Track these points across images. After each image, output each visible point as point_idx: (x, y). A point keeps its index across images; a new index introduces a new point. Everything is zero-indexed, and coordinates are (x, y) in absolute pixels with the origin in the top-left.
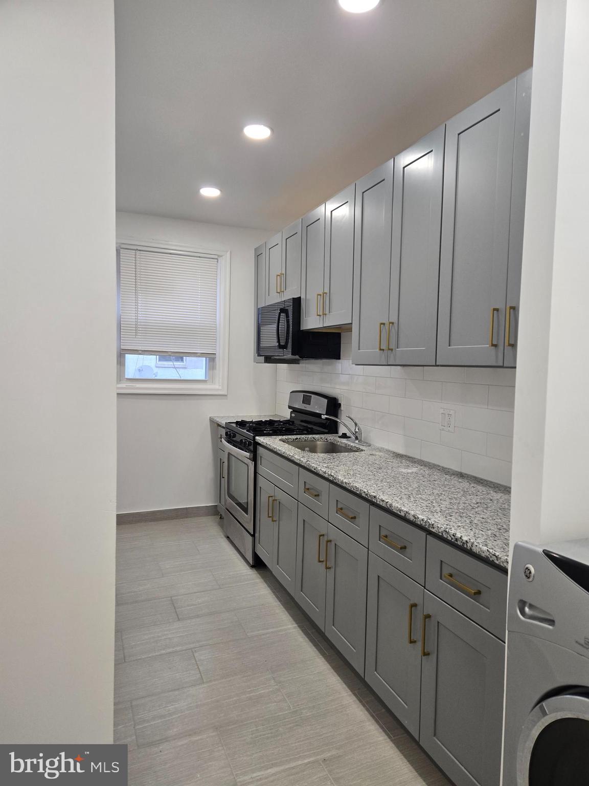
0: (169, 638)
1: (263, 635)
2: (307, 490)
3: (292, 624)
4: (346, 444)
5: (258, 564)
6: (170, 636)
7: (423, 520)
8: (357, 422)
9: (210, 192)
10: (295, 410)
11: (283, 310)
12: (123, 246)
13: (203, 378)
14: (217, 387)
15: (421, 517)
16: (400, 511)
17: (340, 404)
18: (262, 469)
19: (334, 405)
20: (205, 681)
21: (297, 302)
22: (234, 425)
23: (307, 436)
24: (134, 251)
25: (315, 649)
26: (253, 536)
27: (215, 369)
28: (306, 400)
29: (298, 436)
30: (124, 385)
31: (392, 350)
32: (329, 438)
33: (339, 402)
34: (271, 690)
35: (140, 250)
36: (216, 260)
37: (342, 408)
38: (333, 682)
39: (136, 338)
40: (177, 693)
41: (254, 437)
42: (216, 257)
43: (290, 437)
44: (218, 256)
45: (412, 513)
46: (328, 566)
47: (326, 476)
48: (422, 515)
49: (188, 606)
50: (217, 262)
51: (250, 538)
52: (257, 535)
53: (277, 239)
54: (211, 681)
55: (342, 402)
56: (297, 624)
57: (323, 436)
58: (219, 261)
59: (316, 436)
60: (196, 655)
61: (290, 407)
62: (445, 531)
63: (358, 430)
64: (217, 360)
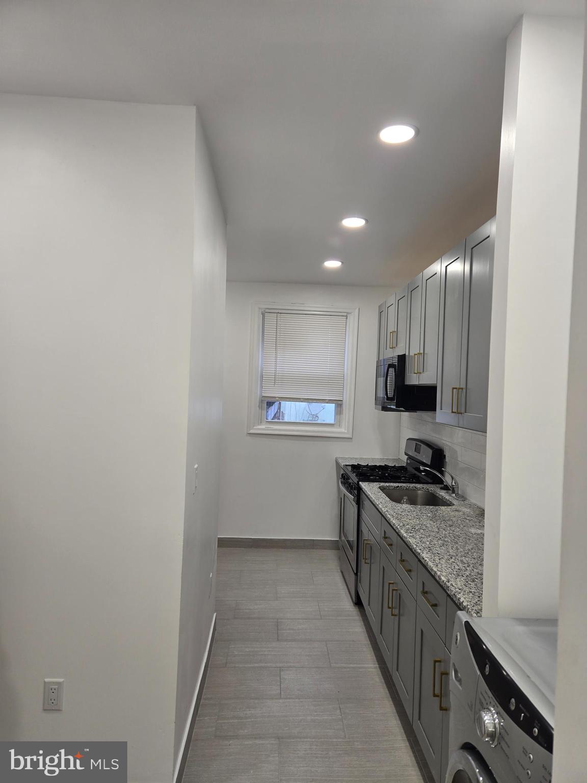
0: (265, 655)
1: (345, 668)
2: (385, 538)
3: (375, 664)
4: (442, 497)
5: (358, 603)
6: (266, 653)
7: (443, 581)
8: (454, 476)
9: (333, 264)
10: (410, 457)
11: (390, 366)
12: (267, 311)
13: (332, 422)
14: (343, 430)
15: (443, 578)
16: (432, 570)
17: (445, 455)
18: (363, 513)
19: (439, 456)
20: (282, 697)
21: (402, 358)
22: (350, 468)
23: (408, 485)
24: (276, 314)
25: (388, 692)
26: (356, 574)
27: (342, 414)
28: (417, 450)
29: (400, 485)
30: (263, 427)
31: (461, 413)
32: (430, 489)
33: (445, 454)
34: (334, 718)
35: (281, 313)
36: (345, 317)
37: (447, 459)
38: (394, 724)
39: (274, 386)
40: (256, 701)
41: (358, 482)
42: (345, 314)
43: (392, 484)
44: (347, 313)
45: (439, 573)
46: (393, 613)
47: (394, 527)
48: (445, 576)
49: (289, 629)
50: (347, 318)
51: (353, 576)
52: (359, 574)
53: (392, 300)
54: (286, 698)
55: (447, 454)
56: (379, 665)
57: (425, 486)
58: (348, 318)
59: (418, 486)
60: (282, 673)
61: (406, 454)
62: (455, 595)
63: (455, 483)
64: (344, 406)
